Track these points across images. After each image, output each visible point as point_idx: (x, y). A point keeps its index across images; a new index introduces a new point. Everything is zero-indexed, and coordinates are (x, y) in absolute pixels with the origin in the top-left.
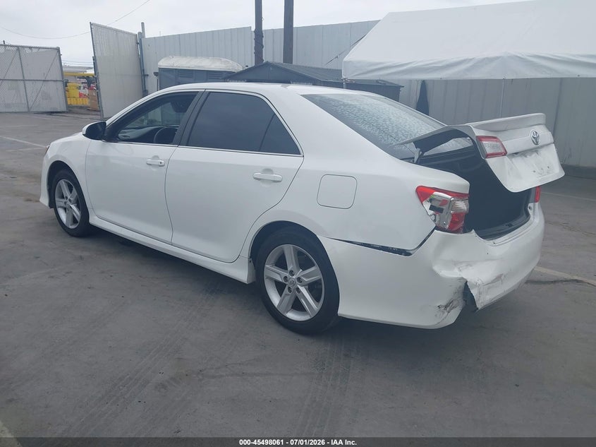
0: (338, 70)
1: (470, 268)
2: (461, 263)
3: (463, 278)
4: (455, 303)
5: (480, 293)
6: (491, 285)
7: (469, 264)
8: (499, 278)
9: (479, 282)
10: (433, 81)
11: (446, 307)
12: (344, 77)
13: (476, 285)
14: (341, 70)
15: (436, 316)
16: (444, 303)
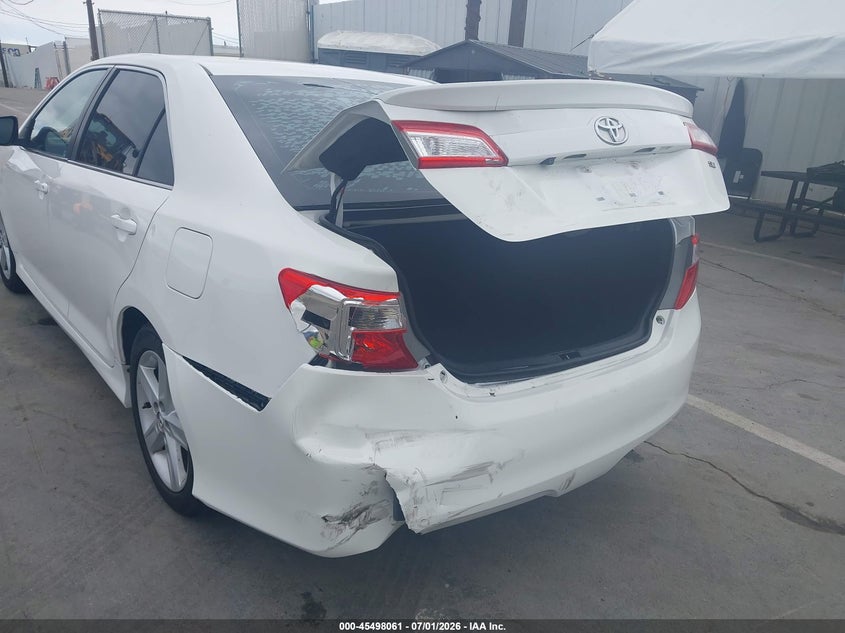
0: (582, 57)
1: (406, 444)
2: (387, 432)
3: (375, 467)
4: (374, 512)
5: (416, 501)
6: (452, 485)
7: (406, 436)
8: (478, 470)
9: (417, 478)
10: (761, 81)
11: (346, 519)
12: (590, 68)
13: (408, 484)
14: (587, 58)
15: (322, 534)
16: (337, 511)
